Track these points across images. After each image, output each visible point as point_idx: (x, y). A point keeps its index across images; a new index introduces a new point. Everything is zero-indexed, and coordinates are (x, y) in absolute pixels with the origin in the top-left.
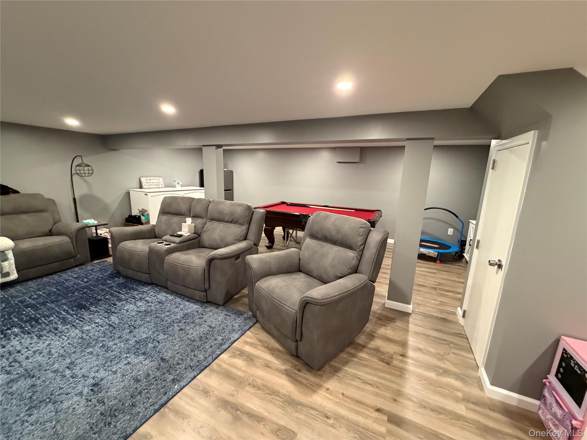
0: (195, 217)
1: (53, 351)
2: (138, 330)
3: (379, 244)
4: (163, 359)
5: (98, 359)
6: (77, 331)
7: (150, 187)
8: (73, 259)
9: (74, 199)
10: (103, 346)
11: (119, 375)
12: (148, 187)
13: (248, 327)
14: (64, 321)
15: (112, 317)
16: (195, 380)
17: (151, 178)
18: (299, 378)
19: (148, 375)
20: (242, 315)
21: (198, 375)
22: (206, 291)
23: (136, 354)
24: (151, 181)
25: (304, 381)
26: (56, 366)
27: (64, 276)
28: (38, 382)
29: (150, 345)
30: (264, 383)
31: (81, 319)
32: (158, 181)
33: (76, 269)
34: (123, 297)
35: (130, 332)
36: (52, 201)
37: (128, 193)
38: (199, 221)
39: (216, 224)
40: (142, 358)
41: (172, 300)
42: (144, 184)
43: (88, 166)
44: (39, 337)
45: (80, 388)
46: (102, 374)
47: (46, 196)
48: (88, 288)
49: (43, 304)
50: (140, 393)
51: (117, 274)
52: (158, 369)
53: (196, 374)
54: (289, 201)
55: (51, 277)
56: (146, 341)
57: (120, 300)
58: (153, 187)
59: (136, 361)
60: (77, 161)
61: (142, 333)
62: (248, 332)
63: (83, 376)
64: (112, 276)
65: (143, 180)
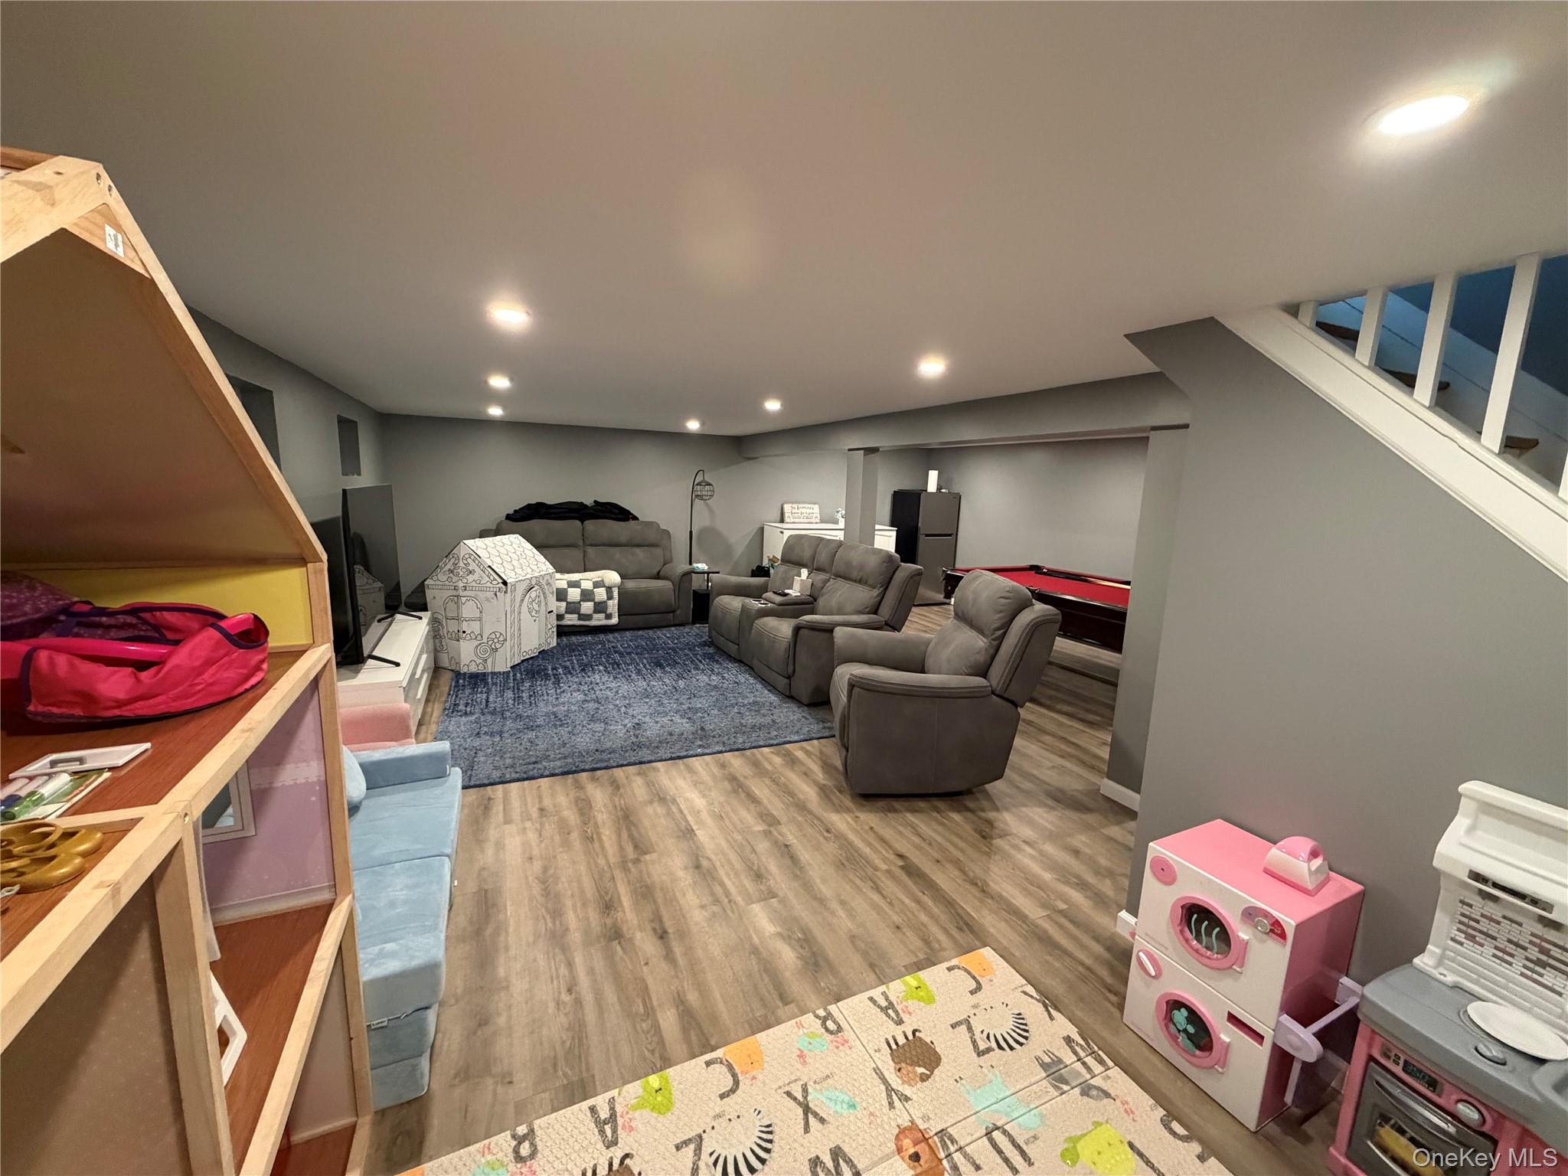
0: (815, 569)
1: (620, 692)
2: (696, 699)
3: (1026, 628)
4: (702, 729)
5: (649, 709)
6: (644, 683)
7: (796, 520)
8: (671, 614)
9: (691, 532)
10: (659, 701)
11: (659, 725)
12: (792, 521)
13: (820, 735)
14: (639, 672)
15: (680, 681)
16: (720, 755)
17: (800, 506)
18: (833, 797)
19: (682, 734)
20: (823, 722)
21: (726, 752)
22: (789, 678)
23: (682, 717)
24: (799, 511)
25: (835, 800)
26: (618, 702)
27: (659, 633)
28: (602, 708)
29: (699, 714)
30: (787, 783)
31: (653, 675)
32: (811, 511)
33: (673, 629)
34: (702, 667)
35: (689, 698)
36: (667, 534)
37: (762, 529)
38: (822, 576)
39: (840, 582)
40: (685, 720)
41: (752, 684)
42: (786, 515)
43: (710, 485)
44: (615, 678)
45: (627, 721)
46: (647, 719)
47: (663, 527)
48: (673, 649)
49: (629, 654)
50: (668, 743)
51: (711, 643)
52: (693, 734)
53: (724, 749)
54: (1048, 564)
55: (646, 631)
56: (697, 710)
57: (697, 669)
58: (800, 520)
59: (679, 721)
60: (699, 479)
61: (698, 703)
62: (815, 742)
63: (633, 716)
64: (704, 644)
65: (787, 508)
